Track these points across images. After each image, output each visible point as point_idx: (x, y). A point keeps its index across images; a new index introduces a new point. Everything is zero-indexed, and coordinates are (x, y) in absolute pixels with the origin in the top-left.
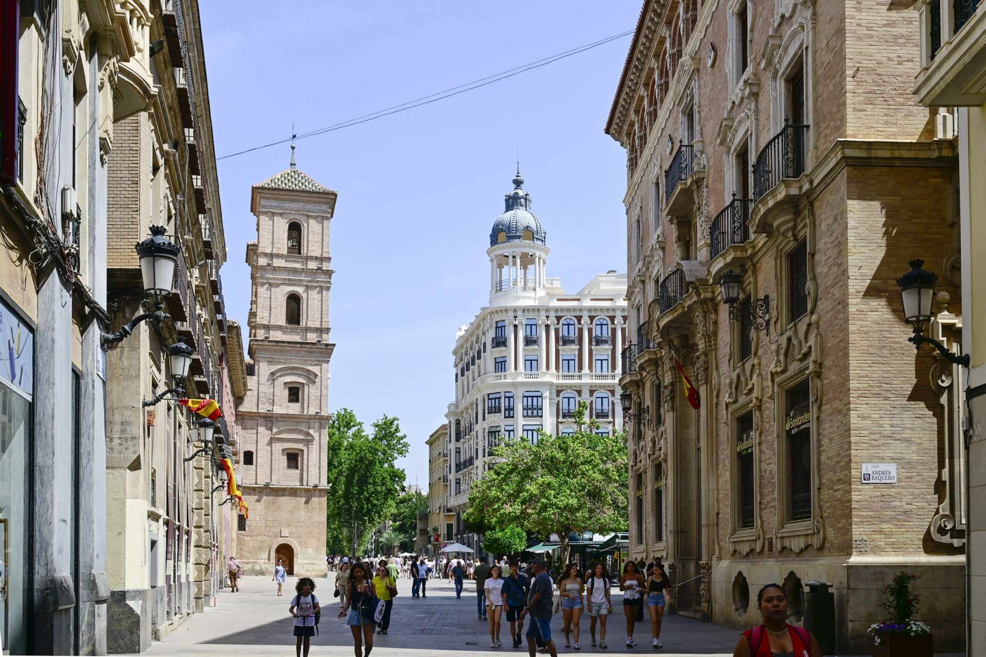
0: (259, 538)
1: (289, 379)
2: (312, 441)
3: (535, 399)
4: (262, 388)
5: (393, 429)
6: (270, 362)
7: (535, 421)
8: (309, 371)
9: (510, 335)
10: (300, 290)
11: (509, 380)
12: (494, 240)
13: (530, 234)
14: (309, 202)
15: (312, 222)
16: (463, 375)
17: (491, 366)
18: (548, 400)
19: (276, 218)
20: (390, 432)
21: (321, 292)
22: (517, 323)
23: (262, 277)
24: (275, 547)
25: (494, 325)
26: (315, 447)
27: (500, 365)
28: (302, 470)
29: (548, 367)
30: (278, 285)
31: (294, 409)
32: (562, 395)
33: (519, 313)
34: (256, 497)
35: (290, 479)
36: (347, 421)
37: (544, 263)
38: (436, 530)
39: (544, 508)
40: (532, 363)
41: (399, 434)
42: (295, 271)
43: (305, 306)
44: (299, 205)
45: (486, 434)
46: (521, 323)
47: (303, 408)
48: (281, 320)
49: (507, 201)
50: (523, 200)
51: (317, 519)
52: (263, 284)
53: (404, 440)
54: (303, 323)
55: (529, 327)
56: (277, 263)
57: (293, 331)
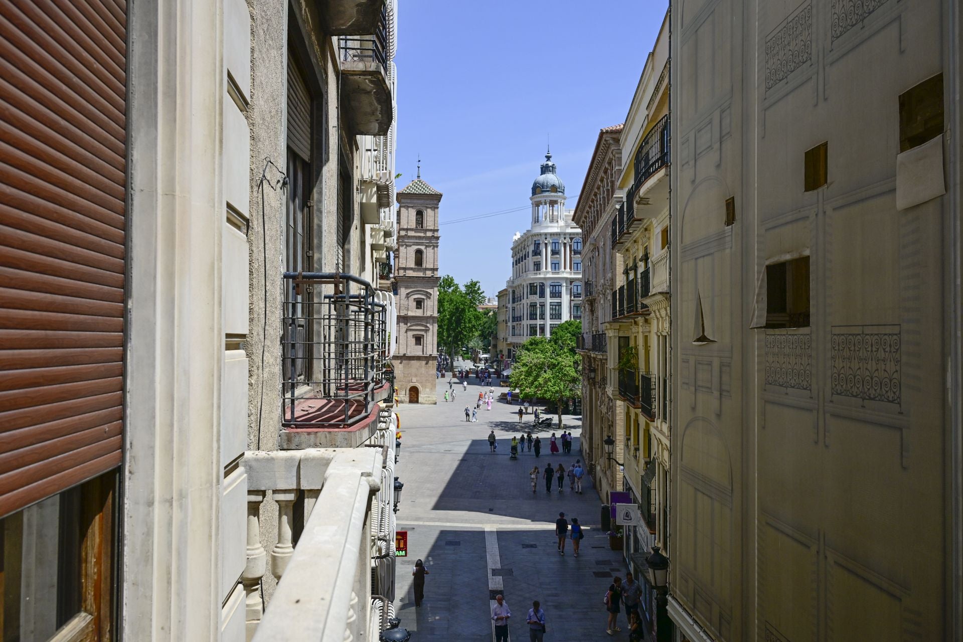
0: (400, 383)
1: (416, 296)
2: (429, 330)
3: (557, 287)
4: (402, 302)
5: (476, 289)
6: (407, 288)
7: (556, 300)
8: (427, 292)
9: (542, 249)
10: (422, 248)
11: (542, 276)
12: (534, 193)
13: (554, 188)
14: (427, 199)
15: (429, 210)
16: (516, 265)
17: (531, 266)
18: (565, 287)
19: (409, 209)
20: (474, 290)
21: (433, 249)
22: (546, 242)
23: (403, 242)
24: (409, 388)
25: (534, 243)
26: (430, 333)
27: (538, 266)
28: (423, 346)
29: (565, 268)
30: (410, 246)
31: (419, 313)
32: (573, 284)
33: (548, 236)
34: (399, 361)
35: (417, 351)
36: (449, 282)
37: (564, 204)
38: (501, 351)
39: (546, 392)
40: (556, 266)
41: (480, 292)
42: (420, 238)
43: (425, 256)
44: (422, 201)
45: (528, 307)
46: (549, 242)
47: (424, 312)
48: (413, 265)
49: (542, 168)
50: (551, 168)
51: (431, 373)
52: (403, 246)
53: (483, 294)
54: (424, 266)
55: (554, 244)
56: (411, 233)
57: (419, 270)
